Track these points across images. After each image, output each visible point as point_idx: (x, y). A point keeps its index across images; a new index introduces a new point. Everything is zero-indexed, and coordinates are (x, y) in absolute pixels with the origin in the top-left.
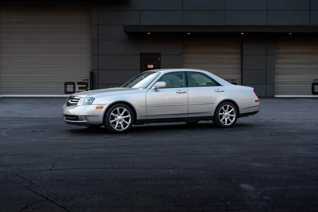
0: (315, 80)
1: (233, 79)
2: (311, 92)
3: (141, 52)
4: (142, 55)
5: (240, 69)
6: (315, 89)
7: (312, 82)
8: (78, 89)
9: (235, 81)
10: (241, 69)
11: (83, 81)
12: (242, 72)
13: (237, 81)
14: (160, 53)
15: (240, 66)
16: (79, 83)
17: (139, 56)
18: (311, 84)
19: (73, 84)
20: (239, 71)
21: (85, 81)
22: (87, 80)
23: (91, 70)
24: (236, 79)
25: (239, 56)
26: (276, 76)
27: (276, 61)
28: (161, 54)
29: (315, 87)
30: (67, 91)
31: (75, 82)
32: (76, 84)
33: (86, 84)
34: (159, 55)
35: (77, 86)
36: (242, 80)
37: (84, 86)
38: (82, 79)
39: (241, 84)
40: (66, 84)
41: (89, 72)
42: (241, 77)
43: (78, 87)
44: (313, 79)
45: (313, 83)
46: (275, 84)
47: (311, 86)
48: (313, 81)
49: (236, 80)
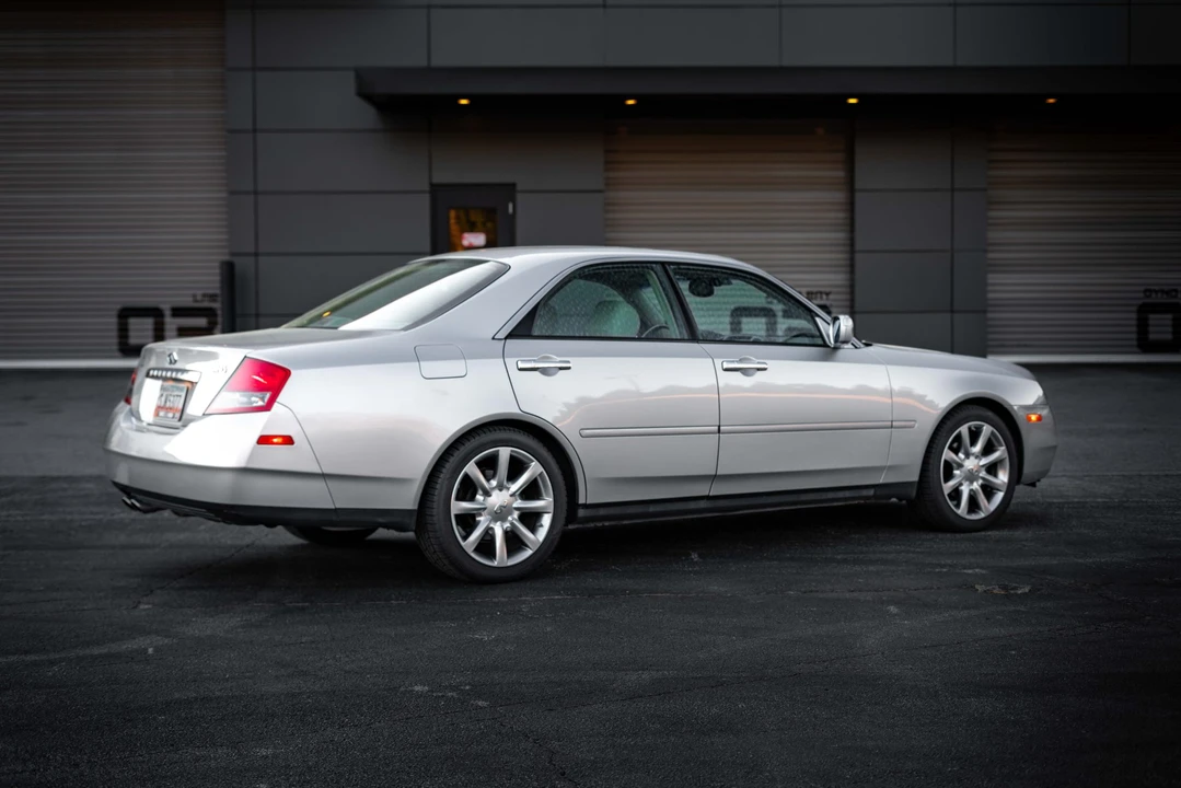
0: (1150, 291)
1: (814, 290)
2: (1135, 343)
3: (436, 180)
4: (436, 190)
5: (842, 248)
6: (1151, 329)
7: (1140, 302)
8: (175, 333)
9: (824, 297)
10: (848, 248)
11: (196, 301)
12: (852, 259)
13: (831, 297)
14: (514, 185)
15: (841, 236)
16: (178, 312)
17: (426, 199)
18: (1135, 309)
19: (155, 313)
20: (840, 257)
21: (202, 301)
22: (213, 297)
23: (226, 258)
24: (827, 290)
25: (839, 196)
26: (992, 278)
27: (993, 214)
28: (519, 188)
29: (1151, 322)
30: (127, 344)
31: (162, 306)
32: (168, 313)
33: (208, 312)
34: (510, 190)
35: (171, 323)
36: (852, 293)
37: (202, 322)
38: (191, 292)
39: (848, 310)
40: (126, 314)
41: (217, 264)
42: (847, 283)
43: (174, 327)
44: (1142, 288)
45: (1144, 305)
46: (990, 309)
47: (1134, 316)
48: (1142, 295)
49: (827, 294)
